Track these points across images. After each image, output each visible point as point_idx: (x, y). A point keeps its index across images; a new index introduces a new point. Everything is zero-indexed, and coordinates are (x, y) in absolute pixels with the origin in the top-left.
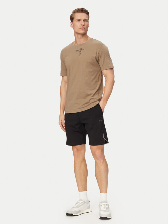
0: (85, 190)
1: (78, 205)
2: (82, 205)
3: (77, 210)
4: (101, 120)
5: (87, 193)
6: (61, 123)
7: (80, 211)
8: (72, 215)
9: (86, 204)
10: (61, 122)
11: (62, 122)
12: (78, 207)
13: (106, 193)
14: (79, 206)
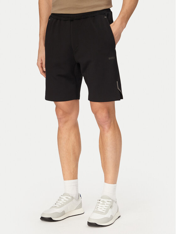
0: (75, 177)
1: (61, 202)
2: (67, 202)
3: (59, 210)
4: (113, 58)
5: (77, 182)
6: (40, 65)
7: (63, 213)
8: (50, 220)
9: (74, 200)
10: (40, 62)
11: (42, 63)
12: (60, 207)
13: (115, 183)
14: (62, 205)
